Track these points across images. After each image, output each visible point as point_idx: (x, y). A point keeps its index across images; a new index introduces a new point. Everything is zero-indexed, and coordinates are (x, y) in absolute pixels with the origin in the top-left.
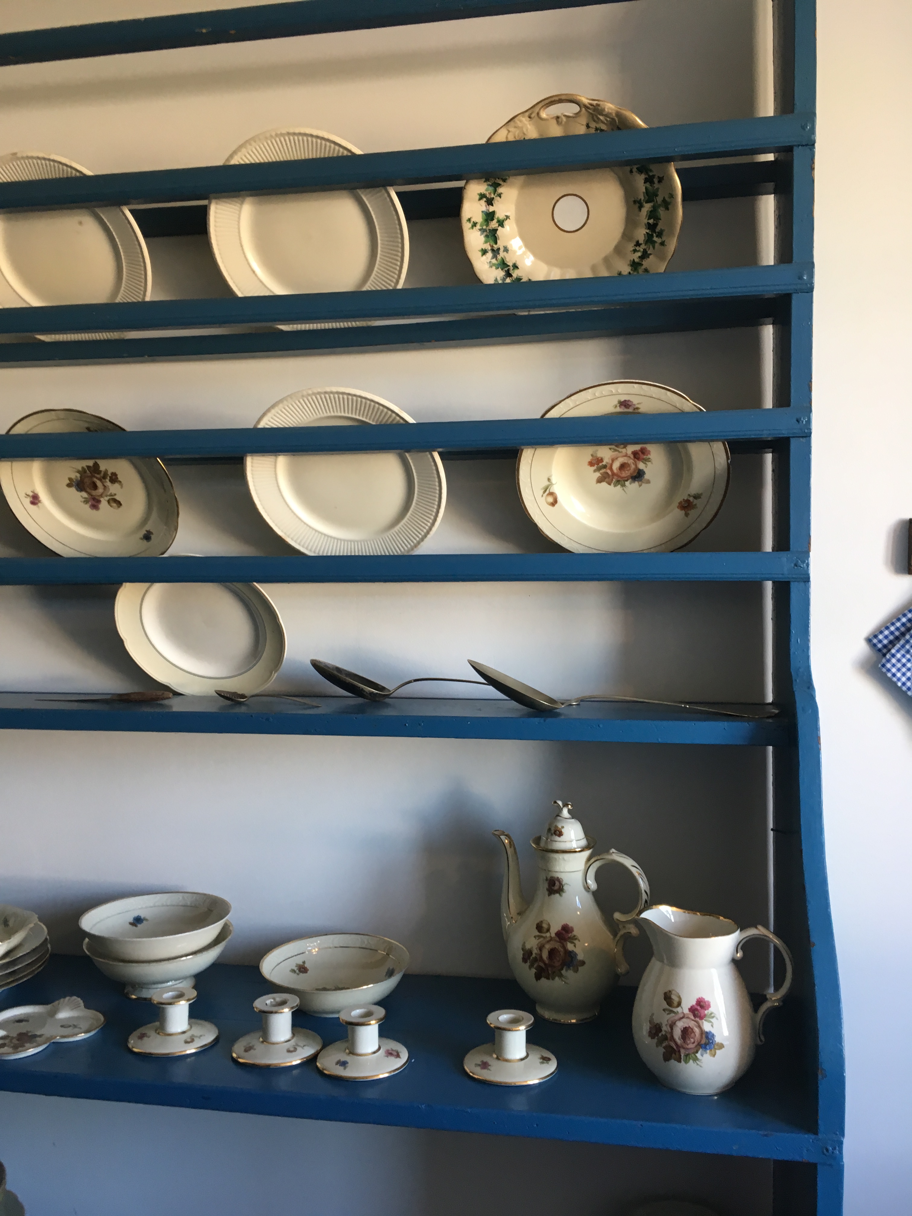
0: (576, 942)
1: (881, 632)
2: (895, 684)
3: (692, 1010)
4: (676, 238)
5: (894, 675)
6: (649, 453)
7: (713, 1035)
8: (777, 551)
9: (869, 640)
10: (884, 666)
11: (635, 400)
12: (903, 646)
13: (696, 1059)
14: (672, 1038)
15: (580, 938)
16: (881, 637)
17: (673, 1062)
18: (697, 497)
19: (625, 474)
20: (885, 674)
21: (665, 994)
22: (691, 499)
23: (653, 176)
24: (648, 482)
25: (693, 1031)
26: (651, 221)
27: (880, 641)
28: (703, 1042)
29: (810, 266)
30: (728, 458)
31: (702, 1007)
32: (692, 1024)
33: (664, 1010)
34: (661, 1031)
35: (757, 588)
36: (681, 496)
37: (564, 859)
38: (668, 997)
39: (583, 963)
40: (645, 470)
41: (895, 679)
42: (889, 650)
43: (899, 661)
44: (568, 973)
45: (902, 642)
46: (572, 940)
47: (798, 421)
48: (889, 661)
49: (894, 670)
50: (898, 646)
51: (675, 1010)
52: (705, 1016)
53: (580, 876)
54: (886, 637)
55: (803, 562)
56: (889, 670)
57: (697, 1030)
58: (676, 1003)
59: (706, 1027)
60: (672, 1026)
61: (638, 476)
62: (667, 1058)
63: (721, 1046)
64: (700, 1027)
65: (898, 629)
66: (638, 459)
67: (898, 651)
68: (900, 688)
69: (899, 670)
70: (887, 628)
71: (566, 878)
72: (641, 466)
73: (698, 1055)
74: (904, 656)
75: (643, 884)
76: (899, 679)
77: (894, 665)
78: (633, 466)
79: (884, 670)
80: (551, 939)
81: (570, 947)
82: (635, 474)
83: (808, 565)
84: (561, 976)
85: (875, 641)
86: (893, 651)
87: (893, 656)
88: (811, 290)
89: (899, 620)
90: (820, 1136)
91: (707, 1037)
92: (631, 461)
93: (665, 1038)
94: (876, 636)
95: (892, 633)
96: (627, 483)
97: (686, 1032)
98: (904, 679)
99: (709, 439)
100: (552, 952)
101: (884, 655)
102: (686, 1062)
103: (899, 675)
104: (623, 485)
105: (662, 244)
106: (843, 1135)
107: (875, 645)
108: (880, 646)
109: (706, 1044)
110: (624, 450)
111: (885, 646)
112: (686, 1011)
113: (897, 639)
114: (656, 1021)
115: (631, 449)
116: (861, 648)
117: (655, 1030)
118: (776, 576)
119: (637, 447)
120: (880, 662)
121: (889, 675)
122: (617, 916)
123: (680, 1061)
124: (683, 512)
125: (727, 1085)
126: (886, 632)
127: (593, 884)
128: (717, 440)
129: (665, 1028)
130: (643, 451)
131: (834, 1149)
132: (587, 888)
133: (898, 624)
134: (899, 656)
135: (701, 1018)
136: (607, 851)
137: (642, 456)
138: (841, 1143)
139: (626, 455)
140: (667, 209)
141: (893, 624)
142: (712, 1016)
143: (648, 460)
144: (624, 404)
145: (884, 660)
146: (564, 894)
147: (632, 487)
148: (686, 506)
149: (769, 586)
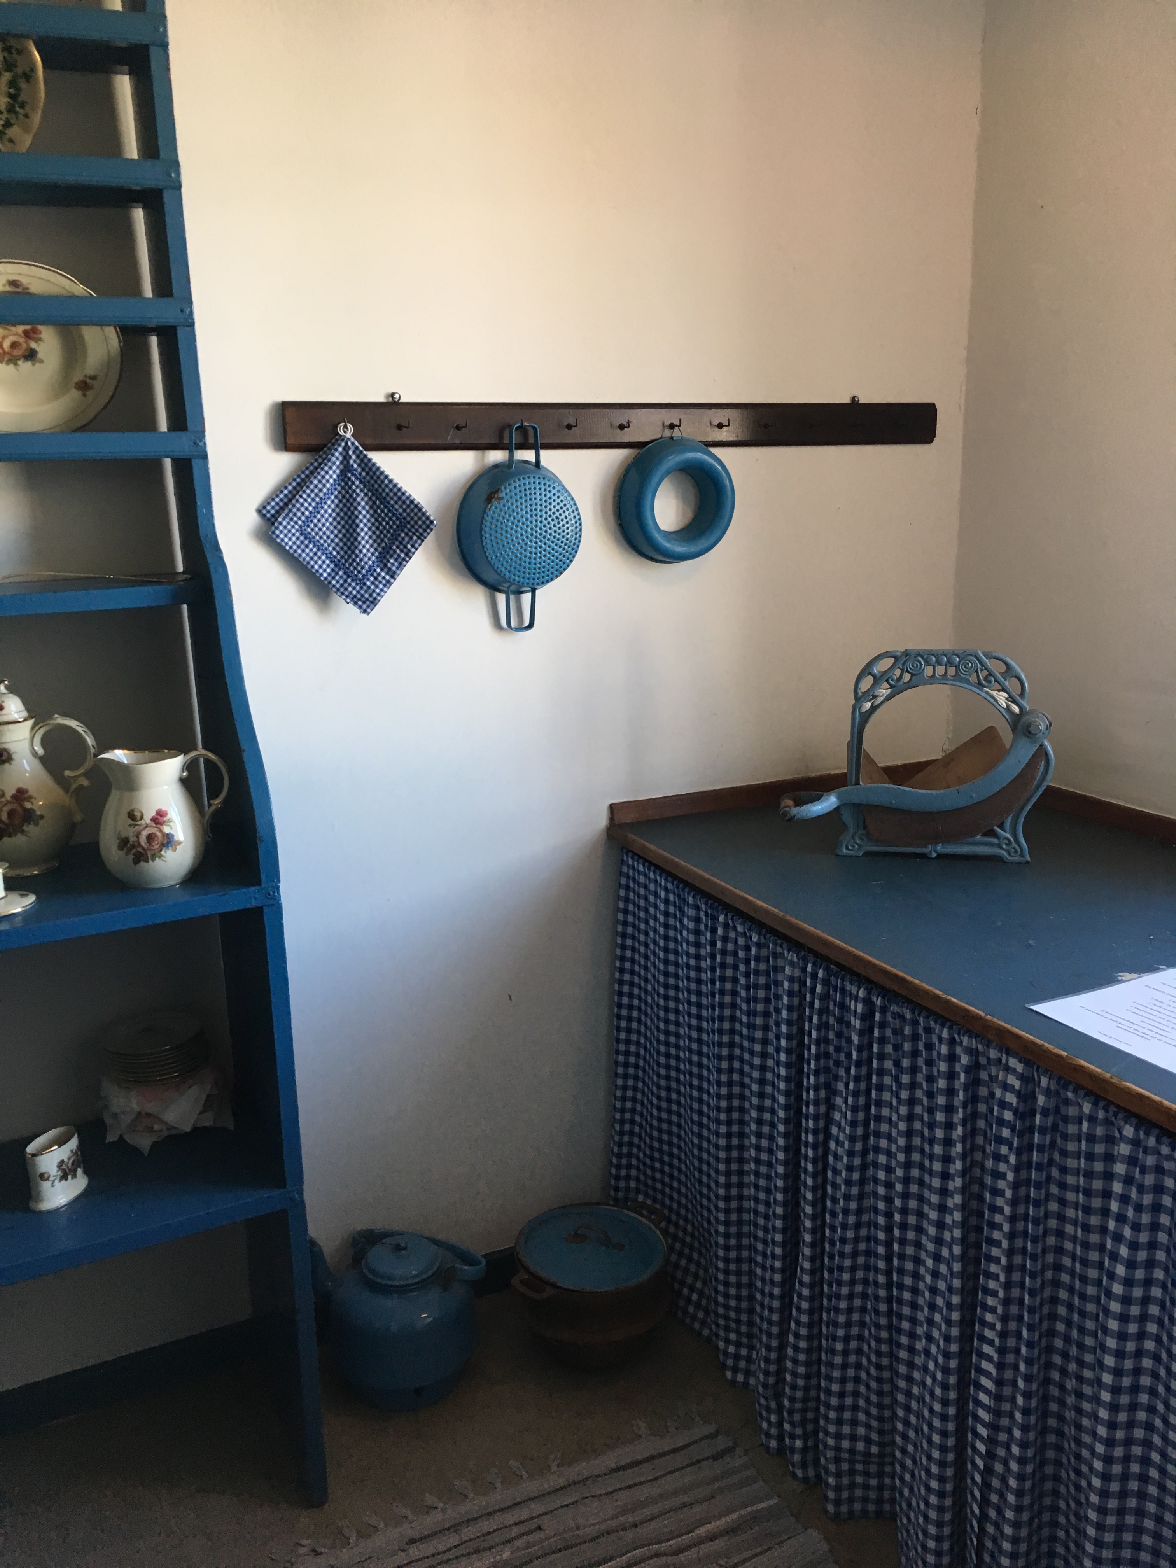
0: (33, 800)
1: (269, 504)
2: (284, 548)
3: (153, 820)
4: (40, 112)
5: (282, 540)
6: (40, 333)
7: (173, 835)
8: (174, 430)
9: (259, 511)
10: (273, 533)
11: (24, 280)
12: (287, 515)
13: (161, 856)
14: (139, 844)
15: (35, 795)
16: (269, 508)
17: (142, 863)
18: (94, 378)
19: (17, 352)
20: (275, 540)
21: (129, 813)
22: (88, 381)
23: (11, 47)
24: (41, 361)
25: (156, 835)
26: (12, 91)
27: (269, 512)
28: (165, 842)
29: (176, 165)
30: (120, 342)
31: (161, 816)
32: (154, 830)
33: (130, 825)
34: (129, 842)
35: (156, 466)
36: (78, 377)
37: (9, 730)
38: (131, 816)
39: (42, 817)
40: (38, 349)
41: (283, 544)
42: (277, 519)
43: (285, 527)
44: (30, 828)
45: (286, 511)
46: (29, 799)
47: (182, 311)
48: (277, 528)
49: (282, 536)
50: (283, 515)
51: (139, 823)
52: (165, 822)
53: (26, 745)
54: (273, 508)
55: (201, 441)
56: (278, 536)
57: (159, 834)
58: (139, 818)
59: (166, 830)
60: (138, 835)
61: (31, 355)
62: (137, 861)
63: (179, 843)
64: (161, 831)
65: (281, 500)
66: (30, 338)
67: (284, 519)
68: (288, 551)
69: (286, 536)
70: (273, 500)
71: (12, 747)
72: (33, 345)
73: (163, 853)
74: (288, 523)
75: (90, 740)
76: (287, 544)
77: (281, 532)
78: (25, 345)
79: (274, 536)
80: (8, 802)
81: (28, 805)
82: (27, 354)
83: (205, 444)
84: (23, 832)
85: (264, 512)
86: (280, 519)
87: (281, 523)
88: (179, 187)
89: (282, 492)
90: (263, 885)
91: (168, 838)
92: (22, 340)
93: (133, 846)
94: (264, 507)
95: (277, 504)
96: (20, 362)
97: (150, 838)
98: (290, 543)
99: (101, 324)
100: (11, 814)
101: (273, 524)
102: (153, 860)
103: (286, 540)
104: (16, 364)
105: (26, 116)
106: (279, 881)
107: (264, 516)
108: (268, 516)
109: (168, 843)
110: (13, 329)
111: (273, 516)
112: (148, 821)
113: (282, 509)
114: (123, 835)
115: (20, 329)
116: (253, 519)
117: (124, 843)
118: (176, 454)
119: (28, 327)
120: (270, 528)
121: (279, 540)
122: (67, 773)
123: (148, 862)
124: (80, 393)
125: (186, 876)
126: (273, 504)
127: (40, 751)
128: (109, 325)
129: (132, 839)
130: (35, 331)
131: (274, 892)
132: (35, 754)
133: (282, 496)
134: (284, 523)
135: (162, 824)
136: (50, 717)
137: (32, 335)
138: (278, 888)
139: (17, 334)
140: (28, 81)
141: (277, 496)
142: (170, 821)
143: (40, 339)
144: (14, 283)
145: (273, 528)
146: (13, 762)
147: (25, 366)
148: (84, 386)
149: (168, 463)
